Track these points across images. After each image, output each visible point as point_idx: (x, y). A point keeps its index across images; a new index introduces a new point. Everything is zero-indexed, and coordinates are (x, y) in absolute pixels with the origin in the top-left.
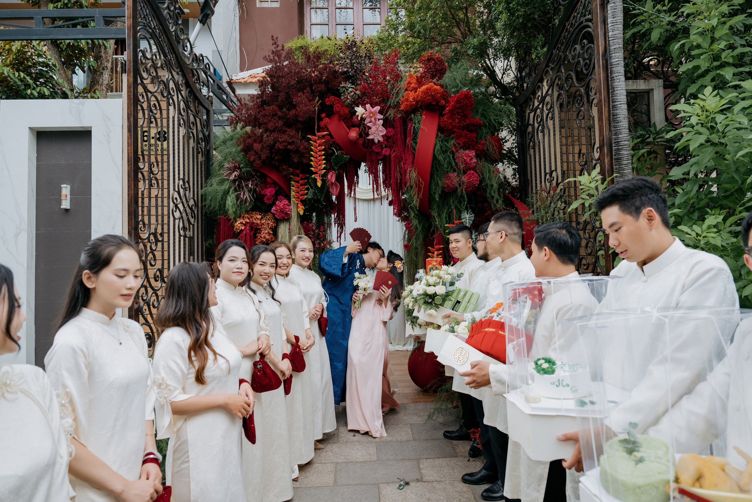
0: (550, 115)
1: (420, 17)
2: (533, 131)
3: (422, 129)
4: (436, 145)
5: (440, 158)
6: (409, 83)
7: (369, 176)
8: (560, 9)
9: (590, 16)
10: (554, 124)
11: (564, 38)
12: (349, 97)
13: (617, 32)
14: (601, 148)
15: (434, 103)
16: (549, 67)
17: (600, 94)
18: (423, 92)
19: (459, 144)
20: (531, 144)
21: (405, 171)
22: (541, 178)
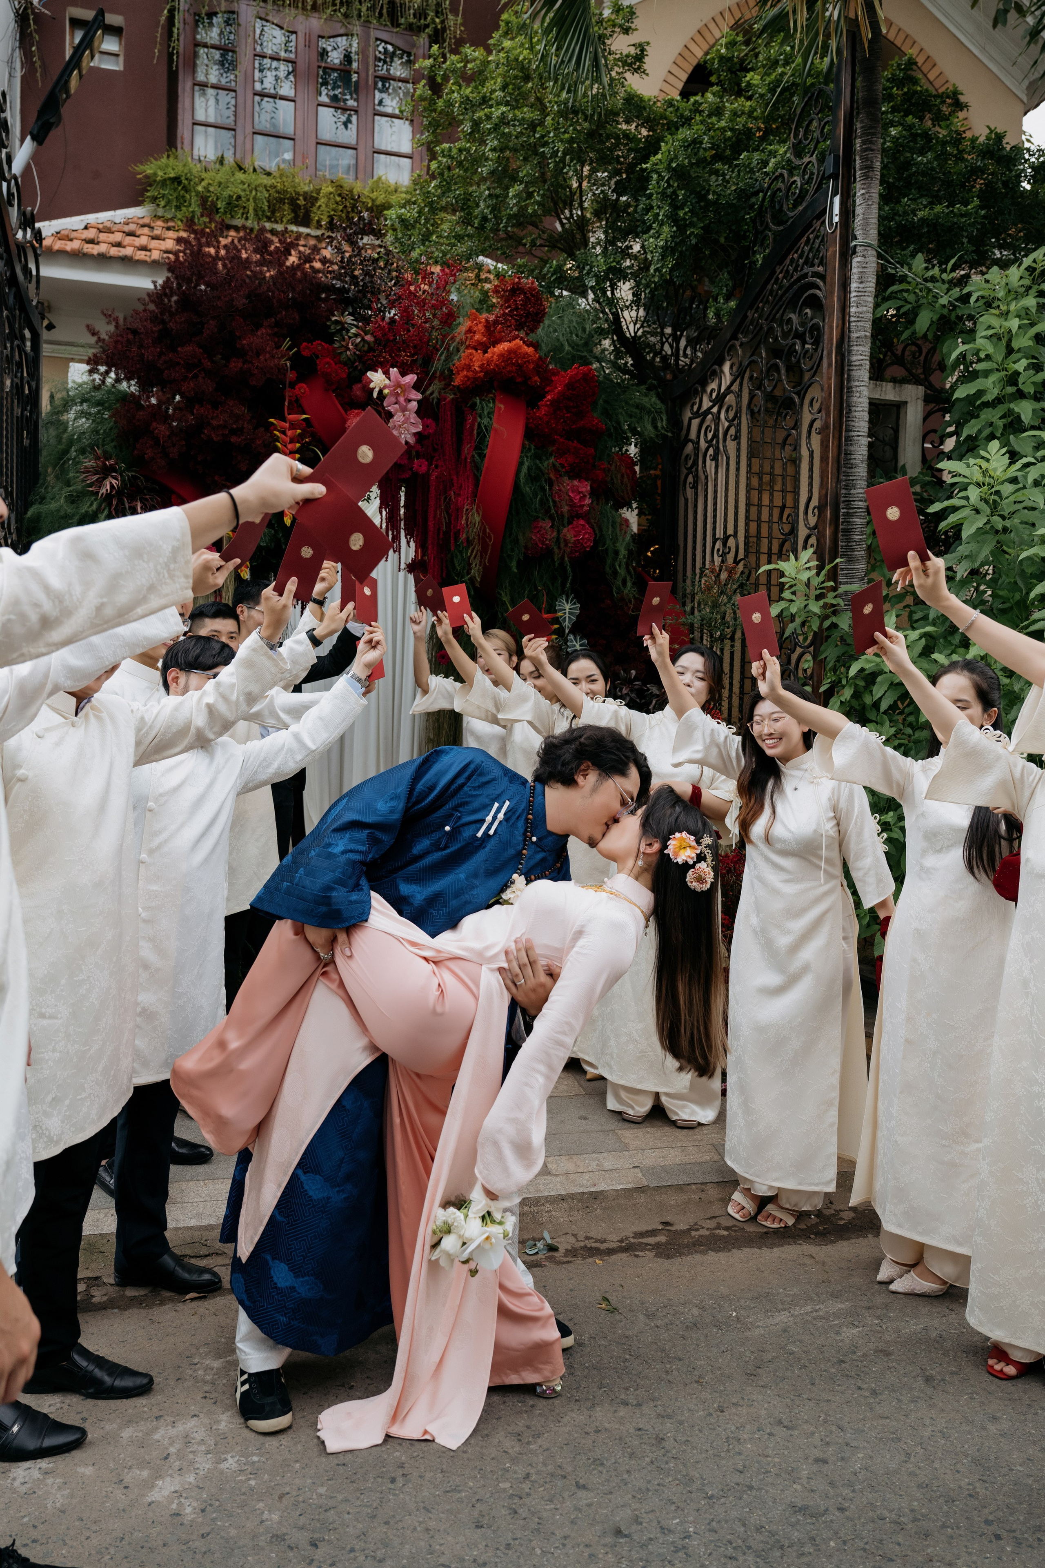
0: (732, 431)
1: (489, 189)
2: (697, 455)
3: (496, 430)
4: (521, 464)
5: (527, 490)
6: (470, 331)
7: (381, 513)
8: (767, 236)
9: (821, 269)
10: (738, 450)
11: (771, 294)
12: (351, 347)
13: (865, 309)
14: (821, 508)
15: (519, 380)
16: (737, 339)
17: (828, 414)
18: (501, 355)
19: (563, 466)
20: (690, 479)
21: (459, 510)
22: (704, 545)
